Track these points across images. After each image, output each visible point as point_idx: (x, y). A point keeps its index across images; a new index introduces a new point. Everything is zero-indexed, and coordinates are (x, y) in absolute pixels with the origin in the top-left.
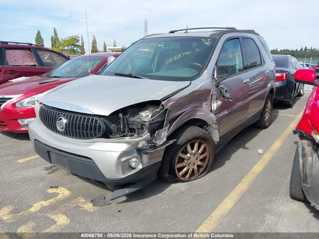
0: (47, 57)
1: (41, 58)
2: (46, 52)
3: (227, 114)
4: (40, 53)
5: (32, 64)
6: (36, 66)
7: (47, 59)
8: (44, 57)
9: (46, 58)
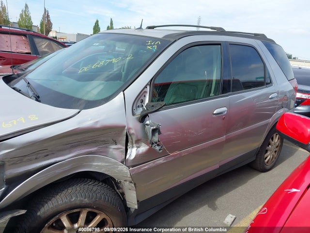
0: (45, 45)
1: (37, 46)
2: (44, 40)
3: (162, 164)
4: (37, 40)
5: (27, 51)
6: (30, 53)
7: (45, 48)
8: (41, 46)
9: (43, 46)
